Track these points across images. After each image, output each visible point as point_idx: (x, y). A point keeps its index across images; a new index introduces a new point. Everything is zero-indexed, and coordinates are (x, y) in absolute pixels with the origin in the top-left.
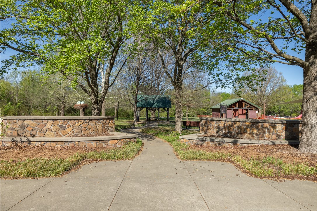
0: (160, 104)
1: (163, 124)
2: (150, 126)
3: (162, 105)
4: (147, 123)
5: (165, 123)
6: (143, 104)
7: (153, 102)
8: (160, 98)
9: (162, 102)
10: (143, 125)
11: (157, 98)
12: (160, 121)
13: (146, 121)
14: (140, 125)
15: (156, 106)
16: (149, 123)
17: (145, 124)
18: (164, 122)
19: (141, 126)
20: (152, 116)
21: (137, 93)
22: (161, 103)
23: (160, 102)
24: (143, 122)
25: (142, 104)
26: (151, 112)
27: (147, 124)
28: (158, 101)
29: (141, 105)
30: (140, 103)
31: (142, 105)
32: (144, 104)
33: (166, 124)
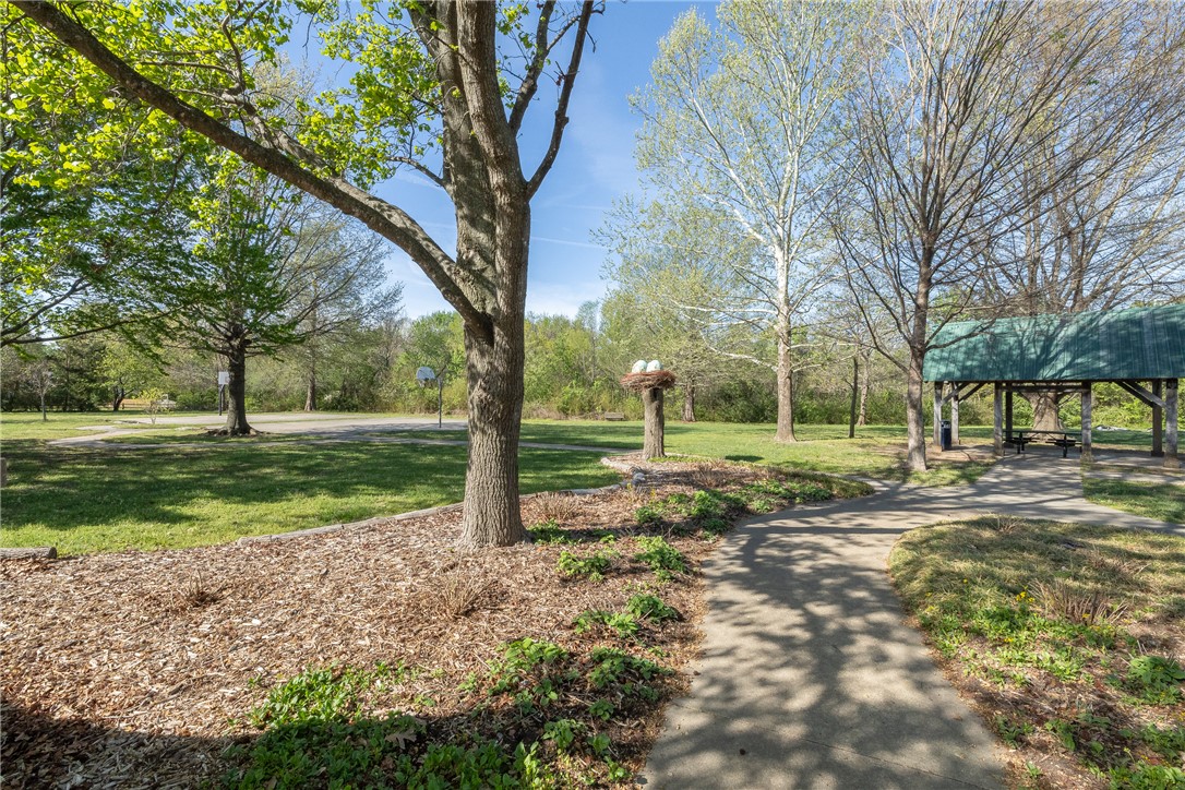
0: (1099, 358)
1: (1133, 480)
2: (1017, 485)
3: (1111, 363)
4: (1003, 463)
5: (1139, 469)
6: (975, 363)
7: (1046, 349)
8: (1097, 327)
9: (1110, 348)
10: (963, 476)
11: (1071, 330)
12: (1097, 452)
13: (994, 449)
14: (949, 475)
15: (1062, 371)
16: (1018, 465)
17: (988, 468)
18: (1130, 462)
19: (953, 483)
20: (1042, 424)
21: (921, 301)
22: (1102, 353)
23: (1097, 346)
24: (977, 453)
25: (969, 363)
26: (1034, 406)
27: (999, 469)
28: (1078, 344)
29: (964, 368)
30: (954, 362)
31: (971, 369)
32: (983, 366)
33: (1157, 480)
